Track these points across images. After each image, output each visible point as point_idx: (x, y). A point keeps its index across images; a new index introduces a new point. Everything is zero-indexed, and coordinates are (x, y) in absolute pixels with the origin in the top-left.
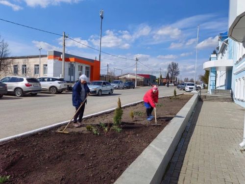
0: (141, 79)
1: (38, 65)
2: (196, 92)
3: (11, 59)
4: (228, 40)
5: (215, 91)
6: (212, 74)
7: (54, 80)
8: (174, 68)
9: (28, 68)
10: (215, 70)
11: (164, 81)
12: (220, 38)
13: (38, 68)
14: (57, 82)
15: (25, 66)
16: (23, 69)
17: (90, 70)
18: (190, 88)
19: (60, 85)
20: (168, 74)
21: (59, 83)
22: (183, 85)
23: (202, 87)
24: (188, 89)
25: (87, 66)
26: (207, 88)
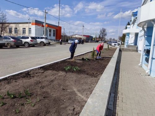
0: (84, 38)
1: (25, 28)
2: (118, 46)
3: (8, 24)
4: (137, 17)
5: (128, 46)
6: (127, 37)
7: (42, 38)
8: (103, 32)
9: (19, 30)
10: (128, 34)
11: (98, 39)
12: (133, 15)
13: (25, 30)
14: (44, 39)
15: (17, 28)
16: (15, 30)
17: (55, 32)
18: (114, 44)
19: (46, 41)
20: (100, 36)
21: (45, 40)
22: (110, 42)
23: (120, 44)
24: (114, 45)
25: (54, 29)
26: (124, 44)
